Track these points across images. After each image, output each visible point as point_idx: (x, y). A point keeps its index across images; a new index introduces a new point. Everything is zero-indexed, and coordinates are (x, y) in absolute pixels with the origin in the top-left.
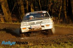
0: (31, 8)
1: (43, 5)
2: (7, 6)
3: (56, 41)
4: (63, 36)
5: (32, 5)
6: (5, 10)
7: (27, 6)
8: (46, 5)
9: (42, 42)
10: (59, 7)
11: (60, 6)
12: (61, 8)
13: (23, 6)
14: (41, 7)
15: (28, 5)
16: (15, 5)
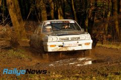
0: (58, 14)
1: (79, 10)
2: (19, 10)
3: (101, 72)
4: (112, 63)
5: (60, 10)
6: (14, 17)
7: (52, 11)
8: (83, 10)
9: (77, 72)
10: (106, 14)
11: (108, 11)
12: (109, 16)
13: (44, 12)
14: (75, 13)
15: (54, 10)
16: (31, 9)
